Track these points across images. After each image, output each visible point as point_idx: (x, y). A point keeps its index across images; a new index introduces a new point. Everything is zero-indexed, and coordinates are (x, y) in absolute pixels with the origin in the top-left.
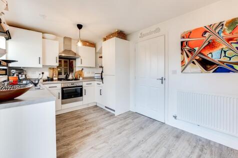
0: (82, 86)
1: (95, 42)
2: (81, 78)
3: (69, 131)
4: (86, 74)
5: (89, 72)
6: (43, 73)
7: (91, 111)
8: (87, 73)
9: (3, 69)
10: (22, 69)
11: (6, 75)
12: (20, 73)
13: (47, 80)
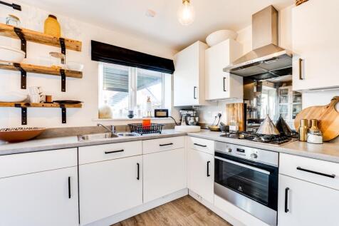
9: (164, 110)
10: (193, 110)
11: (167, 116)
12: (189, 115)
13: (219, 130)
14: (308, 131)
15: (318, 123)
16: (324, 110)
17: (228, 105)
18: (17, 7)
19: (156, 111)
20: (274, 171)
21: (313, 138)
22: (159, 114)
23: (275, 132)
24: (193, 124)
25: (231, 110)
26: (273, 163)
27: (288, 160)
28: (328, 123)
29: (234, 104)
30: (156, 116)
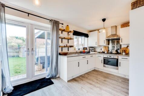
3: (92, 78)
10: (93, 48)
13: (102, 53)
14: (123, 52)
15: (125, 51)
16: (126, 48)
17: (104, 47)
18: (63, 24)
19: (84, 48)
20: (117, 59)
21: (124, 53)
23: (116, 53)
24: (93, 51)
25: (105, 48)
26: (117, 58)
27: (120, 57)
28: (126, 51)
29: (105, 47)
30: (84, 49)
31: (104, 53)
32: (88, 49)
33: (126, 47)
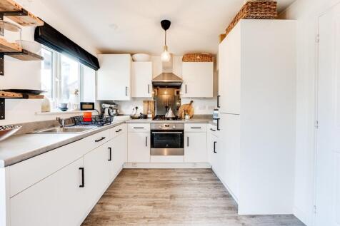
0: (183, 131)
1: (215, 53)
2: (187, 117)
3: (134, 207)
4: (198, 110)
5: (205, 107)
6: (137, 108)
7: (195, 179)
8: (200, 109)
9: (90, 104)
10: (114, 104)
11: (93, 109)
12: (111, 108)
13: (139, 118)
14: (185, 115)
15: (187, 111)
16: (189, 106)
17: (144, 102)
19: (82, 104)
22: (84, 107)
24: (114, 112)
25: (146, 104)
28: (190, 111)
29: (148, 102)
30: (82, 109)
31: (145, 117)
32: (97, 107)
33: (189, 103)
